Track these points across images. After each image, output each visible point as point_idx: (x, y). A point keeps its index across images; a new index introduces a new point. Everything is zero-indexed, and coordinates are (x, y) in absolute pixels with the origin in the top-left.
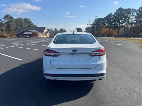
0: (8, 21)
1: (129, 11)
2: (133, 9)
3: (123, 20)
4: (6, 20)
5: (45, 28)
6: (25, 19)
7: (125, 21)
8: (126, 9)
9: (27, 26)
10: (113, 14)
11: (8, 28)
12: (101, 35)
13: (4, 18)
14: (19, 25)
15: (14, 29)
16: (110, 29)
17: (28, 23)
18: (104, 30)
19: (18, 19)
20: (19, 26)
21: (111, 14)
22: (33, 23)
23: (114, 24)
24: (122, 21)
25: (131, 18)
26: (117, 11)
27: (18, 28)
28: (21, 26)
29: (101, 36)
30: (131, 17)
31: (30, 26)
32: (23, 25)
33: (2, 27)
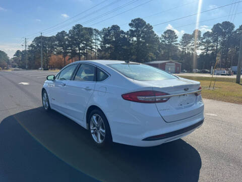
1: (90, 31)
2: (95, 30)
3: (83, 43)
7: (87, 45)
8: (86, 28)
10: (68, 32)
12: (48, 67)
16: (64, 56)
18: (54, 58)
21: (64, 31)
23: (70, 49)
24: (83, 45)
25: (94, 43)
26: (74, 28)
29: (50, 68)
30: (94, 41)
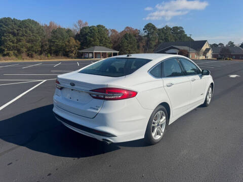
0: (148, 33)
4: (146, 32)
5: (206, 41)
6: (174, 28)
9: (176, 40)
11: (147, 44)
13: (144, 29)
14: (163, 38)
15: (155, 45)
17: (177, 33)
19: (164, 28)
20: (162, 40)
22: (185, 34)
27: (160, 43)
28: (166, 40)
31: (180, 38)
32: (169, 39)
33: (140, 43)
